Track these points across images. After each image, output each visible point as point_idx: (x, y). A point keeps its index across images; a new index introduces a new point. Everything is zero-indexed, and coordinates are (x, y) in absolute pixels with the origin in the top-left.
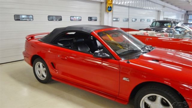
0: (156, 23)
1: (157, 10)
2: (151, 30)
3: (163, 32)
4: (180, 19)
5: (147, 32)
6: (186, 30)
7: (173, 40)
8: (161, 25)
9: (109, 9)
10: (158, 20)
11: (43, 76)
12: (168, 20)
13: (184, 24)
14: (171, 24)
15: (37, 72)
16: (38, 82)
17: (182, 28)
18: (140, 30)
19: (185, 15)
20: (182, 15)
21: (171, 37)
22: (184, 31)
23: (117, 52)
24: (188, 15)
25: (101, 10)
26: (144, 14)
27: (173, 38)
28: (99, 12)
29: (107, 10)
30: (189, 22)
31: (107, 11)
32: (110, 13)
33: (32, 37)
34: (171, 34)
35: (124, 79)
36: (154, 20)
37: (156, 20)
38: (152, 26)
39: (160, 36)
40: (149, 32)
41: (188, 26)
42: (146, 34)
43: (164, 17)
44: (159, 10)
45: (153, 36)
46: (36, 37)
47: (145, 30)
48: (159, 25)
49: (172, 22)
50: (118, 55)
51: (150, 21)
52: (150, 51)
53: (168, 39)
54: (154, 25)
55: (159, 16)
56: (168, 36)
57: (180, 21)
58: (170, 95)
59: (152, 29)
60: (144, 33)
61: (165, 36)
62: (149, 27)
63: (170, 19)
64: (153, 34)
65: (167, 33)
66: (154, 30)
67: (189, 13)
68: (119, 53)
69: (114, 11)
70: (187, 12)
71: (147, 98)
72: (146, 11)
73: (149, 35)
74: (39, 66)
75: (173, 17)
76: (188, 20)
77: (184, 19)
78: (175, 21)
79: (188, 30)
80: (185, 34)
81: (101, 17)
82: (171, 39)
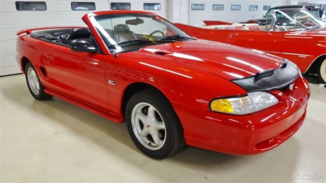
5: (244, 25)
27: (272, 31)
35: (110, 82)
71: (140, 111)
81: (168, 2)
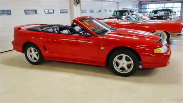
0: (117, 13)
1: (117, 1)
2: (113, 19)
3: (123, 19)
4: (135, 8)
6: (139, 16)
7: (131, 24)
8: (121, 14)
9: (77, 2)
10: (118, 10)
11: (35, 59)
12: (126, 9)
13: (139, 12)
14: (128, 13)
15: (29, 57)
16: (31, 65)
17: (136, 15)
18: (105, 19)
19: (139, 5)
20: (137, 5)
21: (129, 22)
22: (138, 17)
23: (95, 31)
24: (141, 5)
25: (70, 3)
26: (106, 5)
27: (130, 22)
28: (68, 5)
29: (76, 2)
30: (142, 11)
31: (76, 4)
32: (78, 5)
33: (19, 29)
34: (129, 20)
35: (102, 48)
36: (114, 10)
37: (117, 10)
38: (113, 15)
39: (121, 22)
40: (112, 20)
41: (142, 14)
42: (110, 22)
43: (123, 8)
44: (118, 1)
45: (116, 22)
46: (22, 28)
47: (108, 19)
48: (119, 14)
49: (129, 11)
50: (96, 33)
51: (111, 11)
52: (115, 30)
53: (127, 24)
54: (115, 15)
55: (118, 6)
56: (127, 21)
57: (135, 11)
58: (130, 53)
59: (114, 17)
60: (108, 21)
61: (125, 22)
62: (112, 16)
63: (127, 9)
64: (115, 21)
65: (126, 20)
66: (116, 18)
67: (141, 3)
68: (96, 32)
69: (81, 3)
70: (140, 2)
71: (117, 59)
72: (108, 2)
73: (112, 22)
74: (31, 51)
75: (129, 7)
76: (141, 9)
77: (138, 8)
78: (131, 10)
79: (140, 16)
80: (139, 19)
81: (71, 9)
82: (129, 24)
